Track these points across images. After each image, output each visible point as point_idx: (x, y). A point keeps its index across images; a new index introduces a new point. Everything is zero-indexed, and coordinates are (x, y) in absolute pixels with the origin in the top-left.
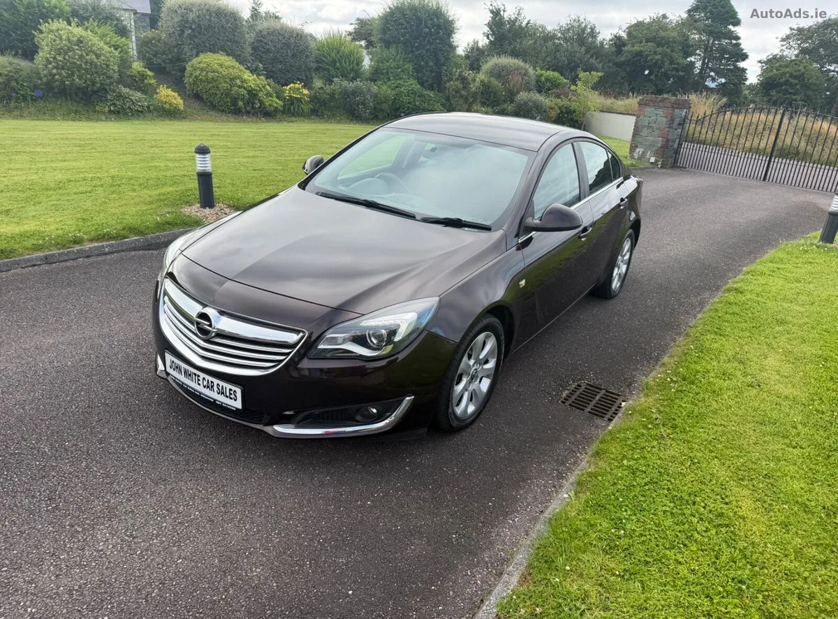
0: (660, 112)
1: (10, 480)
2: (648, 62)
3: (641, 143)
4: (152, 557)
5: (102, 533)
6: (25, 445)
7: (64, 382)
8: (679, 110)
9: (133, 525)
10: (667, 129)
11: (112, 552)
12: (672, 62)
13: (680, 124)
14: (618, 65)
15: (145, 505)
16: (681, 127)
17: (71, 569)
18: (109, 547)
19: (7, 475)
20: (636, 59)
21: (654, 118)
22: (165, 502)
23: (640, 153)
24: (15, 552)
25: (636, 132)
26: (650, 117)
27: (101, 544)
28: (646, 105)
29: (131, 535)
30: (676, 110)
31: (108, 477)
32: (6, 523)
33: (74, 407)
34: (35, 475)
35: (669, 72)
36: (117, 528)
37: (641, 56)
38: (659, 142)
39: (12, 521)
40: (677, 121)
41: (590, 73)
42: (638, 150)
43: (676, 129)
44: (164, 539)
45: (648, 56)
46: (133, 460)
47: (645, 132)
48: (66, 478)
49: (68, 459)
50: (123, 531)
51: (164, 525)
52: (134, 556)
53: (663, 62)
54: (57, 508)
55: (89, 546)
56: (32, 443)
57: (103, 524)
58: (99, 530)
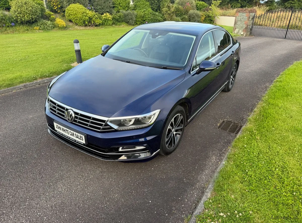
0: (245, 15)
3: (237, 27)
10: (247, 21)
13: (252, 19)
21: (242, 17)
25: (235, 23)
28: (239, 12)
30: (251, 13)
38: (245, 26)
41: (217, 1)
42: (236, 30)
47: (239, 23)
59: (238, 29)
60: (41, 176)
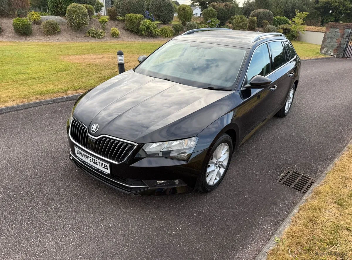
0: (337, 30)
1: (16, 207)
2: (332, 6)
3: (326, 46)
4: (67, 254)
5: (48, 238)
6: (26, 190)
7: (48, 159)
8: (347, 29)
9: (62, 235)
10: (340, 39)
11: (51, 249)
12: (344, 6)
13: (347, 36)
14: (317, 9)
15: (70, 224)
16: (348, 37)
17: (31, 256)
18: (50, 246)
19: (15, 204)
20: (325, 5)
21: (334, 33)
22: (79, 224)
23: (326, 51)
24: (10, 245)
25: (324, 41)
26: (332, 33)
27: (47, 244)
28: (330, 27)
29: (61, 241)
30: (346, 29)
31: (57, 208)
32: (9, 229)
33: (49, 172)
34: (26, 205)
35: (342, 11)
36: (55, 236)
37: (329, 4)
38: (336, 45)
39: (12, 228)
40: (346, 35)
41: (303, 13)
42: (324, 49)
43: (345, 39)
44: (75, 244)
45: (332, 3)
46: (69, 200)
47: (329, 41)
48: (39, 207)
49: (42, 198)
50: (58, 238)
51: (76, 236)
52: (60, 252)
53: (339, 6)
54: (32, 223)
55: (41, 245)
56: (29, 189)
57: (50, 233)
58: (47, 236)
59: (326, 48)
60: (31, 221)
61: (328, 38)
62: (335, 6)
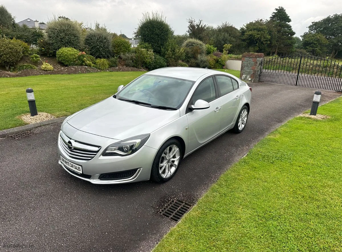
0: (251, 60)
3: (244, 73)
10: (254, 66)
13: (260, 64)
16: (261, 65)
20: (250, 37)
21: (249, 62)
23: (245, 77)
25: (242, 69)
26: (247, 62)
28: (245, 57)
38: (252, 72)
40: (258, 63)
42: (243, 76)
43: (259, 66)
45: (255, 36)
47: (246, 68)
61: (245, 66)
62: (257, 38)
